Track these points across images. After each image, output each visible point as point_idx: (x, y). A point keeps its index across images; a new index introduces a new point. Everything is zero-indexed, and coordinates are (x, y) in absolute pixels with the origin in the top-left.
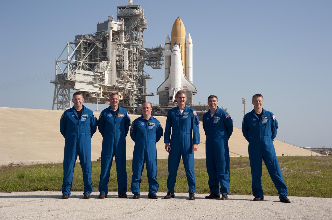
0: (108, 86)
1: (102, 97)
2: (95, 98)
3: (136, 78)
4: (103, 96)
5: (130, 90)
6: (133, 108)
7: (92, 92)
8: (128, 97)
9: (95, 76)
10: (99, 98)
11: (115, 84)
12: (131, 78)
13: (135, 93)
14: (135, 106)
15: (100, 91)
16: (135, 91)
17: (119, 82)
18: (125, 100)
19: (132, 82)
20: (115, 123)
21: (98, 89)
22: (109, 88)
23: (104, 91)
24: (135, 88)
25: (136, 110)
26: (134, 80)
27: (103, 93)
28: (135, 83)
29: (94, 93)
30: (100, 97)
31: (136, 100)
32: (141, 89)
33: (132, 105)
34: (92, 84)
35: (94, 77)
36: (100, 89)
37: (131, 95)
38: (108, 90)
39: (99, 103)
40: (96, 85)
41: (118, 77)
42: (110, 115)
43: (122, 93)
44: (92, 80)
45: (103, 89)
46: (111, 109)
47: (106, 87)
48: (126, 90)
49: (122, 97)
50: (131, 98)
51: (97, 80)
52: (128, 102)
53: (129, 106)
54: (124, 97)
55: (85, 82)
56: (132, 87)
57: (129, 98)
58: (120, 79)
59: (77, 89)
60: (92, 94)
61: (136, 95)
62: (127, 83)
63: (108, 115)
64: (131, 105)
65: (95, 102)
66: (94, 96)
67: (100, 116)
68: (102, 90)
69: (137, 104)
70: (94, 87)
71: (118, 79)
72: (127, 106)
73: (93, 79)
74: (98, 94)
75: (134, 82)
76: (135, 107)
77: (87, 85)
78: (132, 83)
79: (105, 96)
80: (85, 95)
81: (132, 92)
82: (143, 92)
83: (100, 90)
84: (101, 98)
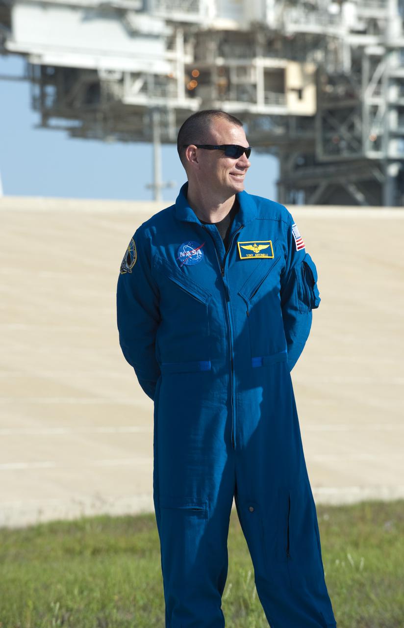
1: (183, 101)
2: (139, 111)
4: (191, 93)
5: (361, 48)
6: (380, 165)
7: (123, 73)
8: (352, 95)
10: (163, 110)
11: (265, 15)
13: (393, 65)
14: (394, 149)
15: (171, 61)
16: (390, 50)
18: (331, 113)
20: (225, 296)
21: (159, 47)
22: (228, 39)
23: (196, 58)
27: (188, 71)
29: (136, 75)
30: (171, 103)
31: (401, 110)
33: (377, 144)
34: (119, 14)
36: (170, 45)
37: (370, 80)
38: (222, 54)
40: (143, 23)
42: (192, 254)
43: (310, 68)
45: (190, 48)
46: (192, 216)
47: (211, 33)
48: (336, 52)
49: (310, 93)
50: (368, 98)
52: (351, 127)
53: (354, 156)
54: (320, 96)
55: (73, 7)
56: (373, 26)
59: (25, 55)
60: (121, 81)
63: (177, 256)
64: (367, 144)
65: (142, 135)
66: (133, 95)
67: (128, 258)
68: (183, 56)
69: (403, 137)
70: (134, 34)
72: (346, 155)
74: (161, 83)
76: (391, 161)
77: (86, 19)
79: (203, 91)
80: (78, 89)
81: (376, 60)
83: (170, 55)
84: (179, 111)
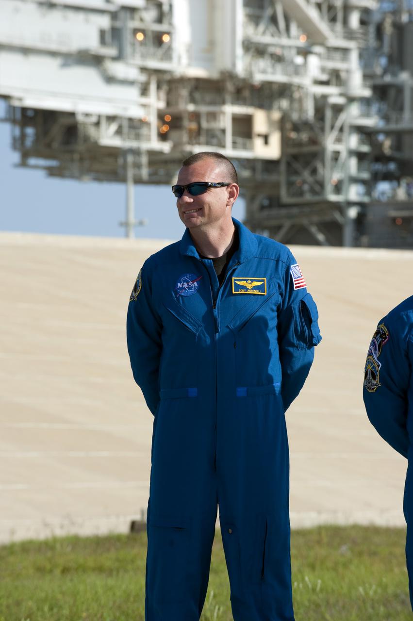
0: (189, 80)
1: (155, 144)
2: (114, 153)
3: (363, 22)
4: (163, 137)
5: (325, 97)
6: (340, 208)
7: (99, 117)
8: (314, 141)
9: (114, 16)
10: (136, 152)
11: (234, 65)
12: (333, 20)
13: (354, 114)
14: (354, 193)
15: (144, 106)
16: (351, 100)
17: (257, 50)
18: (295, 157)
19: (337, 49)
21: (133, 92)
22: (199, 86)
23: (168, 104)
24: (358, 86)
25: (360, 221)
26: (349, 35)
27: (161, 116)
28: (354, 56)
29: (111, 119)
30: (145, 146)
31: (361, 157)
32: (392, 93)
33: (338, 189)
34: (96, 61)
35: (105, 22)
36: (144, 91)
37: (332, 127)
38: (193, 100)
39: (138, 181)
40: (119, 69)
41: (255, 19)
43: (276, 115)
44: (92, 43)
45: (163, 95)
47: (183, 80)
48: (300, 100)
49: (275, 139)
50: (330, 144)
51: (127, 36)
52: (314, 171)
53: (316, 198)
54: (285, 142)
55: (53, 54)
56: (336, 77)
57: (313, 149)
58: (264, 33)
59: (6, 98)
60: (97, 124)
61: (360, 130)
62: (305, 52)
64: (329, 188)
65: (116, 176)
66: (108, 138)
68: (156, 101)
69: (363, 182)
70: (110, 80)
71: (251, 31)
73: (102, 33)
74: (135, 126)
75: (345, 51)
76: (351, 204)
77: (65, 65)
78: (338, 55)
79: (174, 134)
80: (56, 131)
81: (338, 109)
82: (401, 109)
83: (144, 100)
84: (151, 153)
